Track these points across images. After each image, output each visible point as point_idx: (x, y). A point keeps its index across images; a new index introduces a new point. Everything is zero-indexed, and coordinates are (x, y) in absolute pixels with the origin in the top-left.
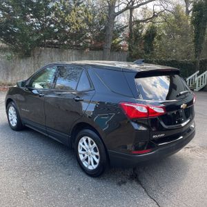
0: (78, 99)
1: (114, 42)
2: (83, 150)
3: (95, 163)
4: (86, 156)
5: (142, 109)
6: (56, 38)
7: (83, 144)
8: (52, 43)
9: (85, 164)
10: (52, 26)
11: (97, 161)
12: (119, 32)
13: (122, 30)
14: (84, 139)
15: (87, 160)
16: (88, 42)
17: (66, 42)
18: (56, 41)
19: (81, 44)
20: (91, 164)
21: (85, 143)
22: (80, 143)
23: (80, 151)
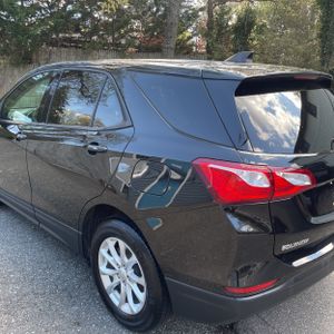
0: (95, 148)
1: (180, 37)
2: (109, 266)
3: (136, 300)
4: (116, 280)
5: (254, 177)
6: (78, 30)
7: (109, 252)
8: (70, 40)
9: (115, 298)
10: (70, 7)
11: (141, 296)
12: (189, 19)
13: (195, 15)
14: (110, 242)
15: (118, 288)
16: (135, 38)
17: (95, 38)
18: (77, 35)
19: (123, 42)
20: (127, 301)
21: (113, 251)
22: (103, 251)
23: (102, 268)
